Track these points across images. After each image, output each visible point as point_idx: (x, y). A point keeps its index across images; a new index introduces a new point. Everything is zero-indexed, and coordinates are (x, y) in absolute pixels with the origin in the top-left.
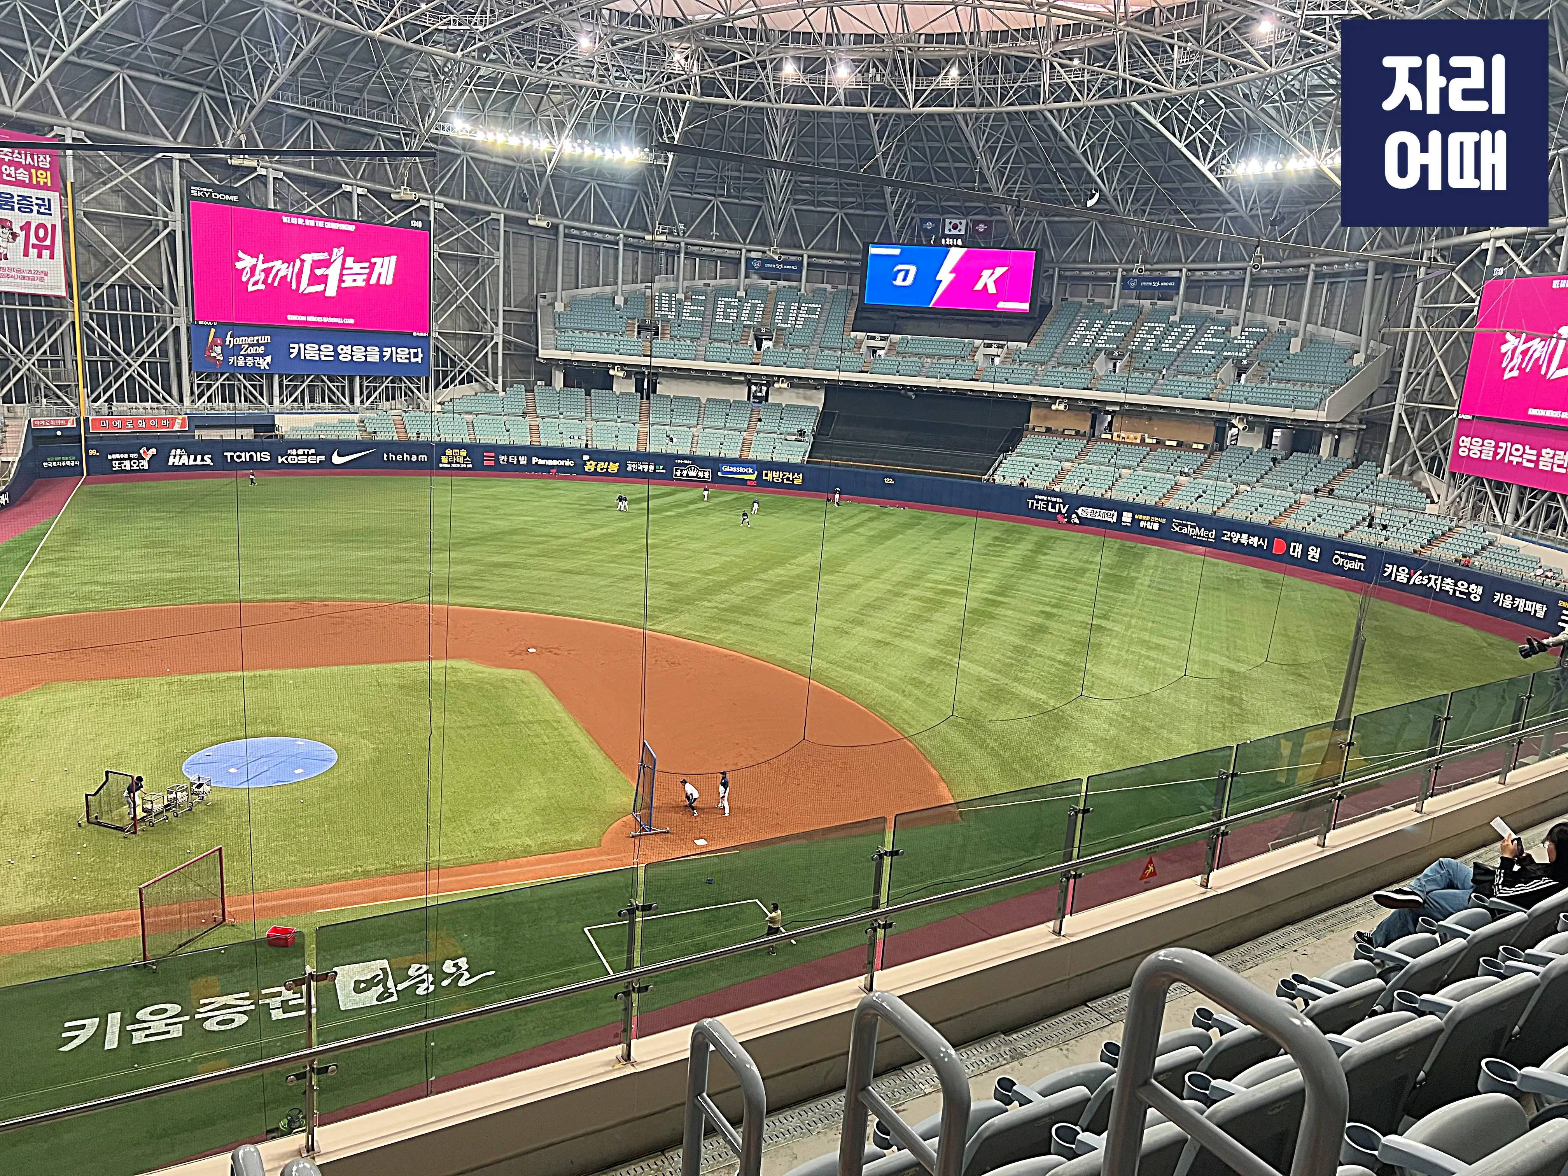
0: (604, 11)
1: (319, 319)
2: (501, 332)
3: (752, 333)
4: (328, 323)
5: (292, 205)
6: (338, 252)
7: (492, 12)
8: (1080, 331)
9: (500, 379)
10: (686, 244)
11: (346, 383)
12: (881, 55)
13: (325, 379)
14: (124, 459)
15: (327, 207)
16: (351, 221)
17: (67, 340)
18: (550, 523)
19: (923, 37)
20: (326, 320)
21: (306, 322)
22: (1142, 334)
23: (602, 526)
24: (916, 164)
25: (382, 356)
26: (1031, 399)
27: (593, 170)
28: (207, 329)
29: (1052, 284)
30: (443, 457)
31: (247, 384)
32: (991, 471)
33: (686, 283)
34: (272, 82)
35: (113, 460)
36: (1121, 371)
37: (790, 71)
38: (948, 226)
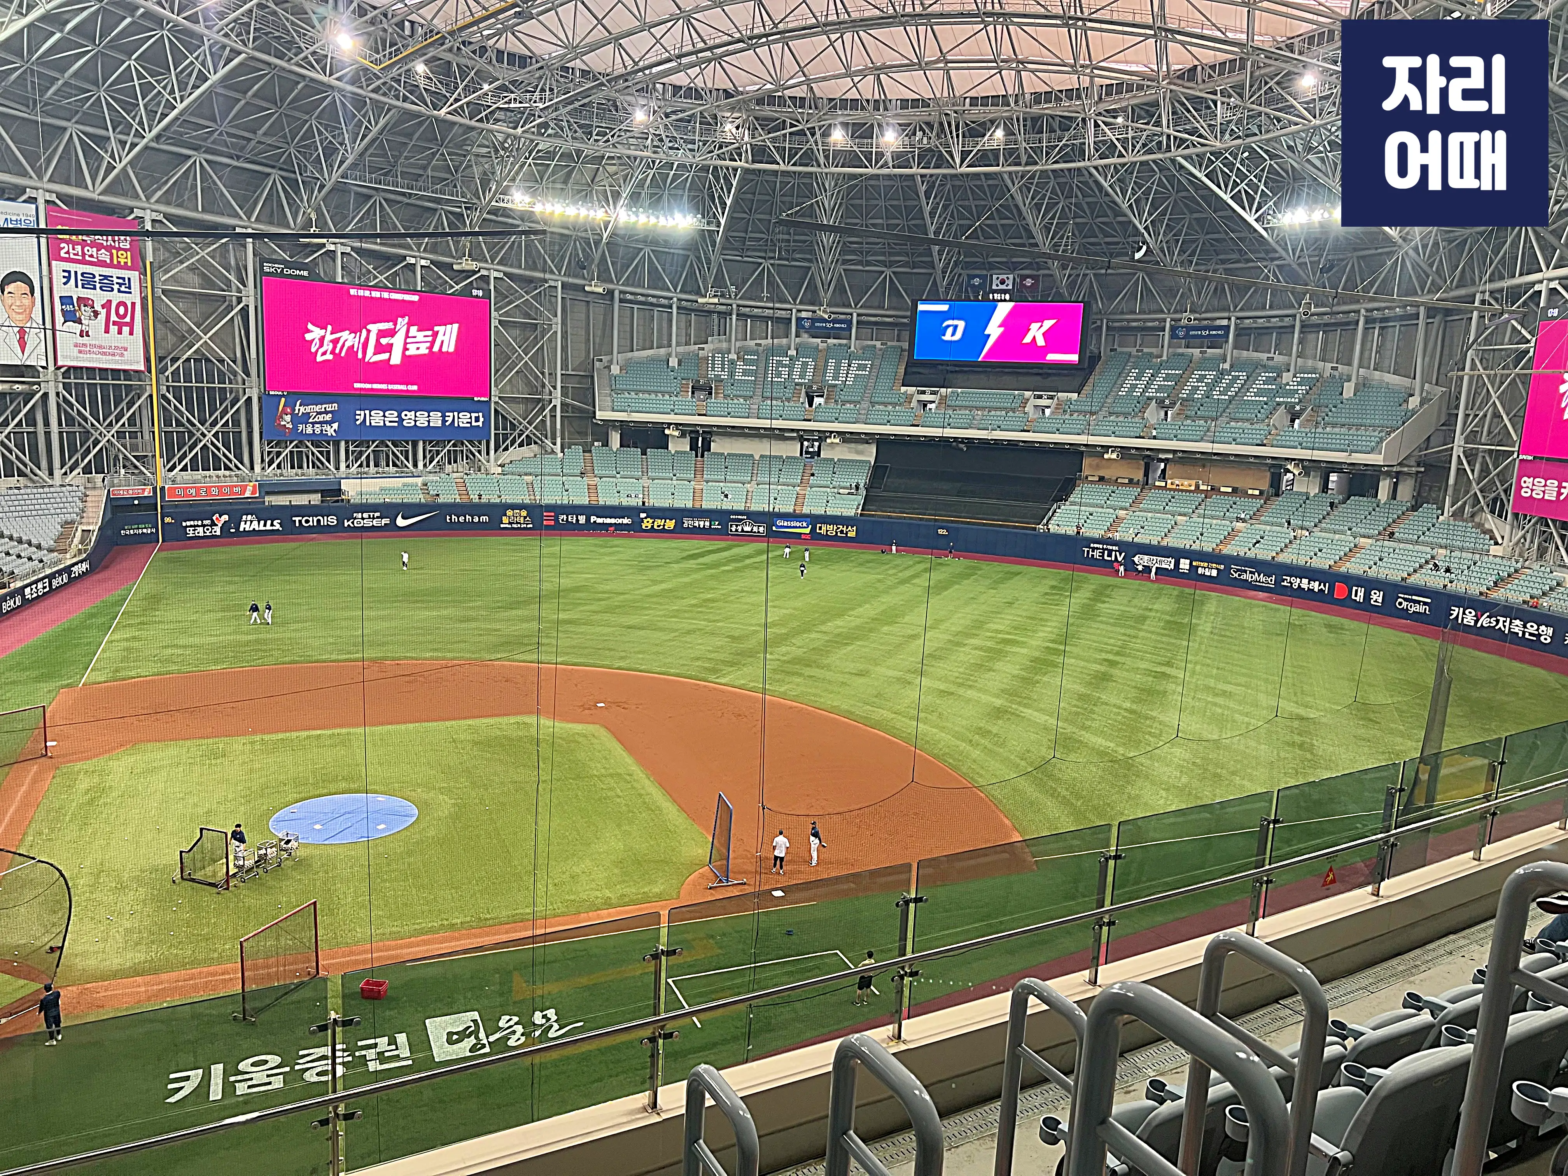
0: (658, 85)
1: (383, 387)
2: (559, 395)
3: (804, 390)
4: (392, 390)
5: (359, 278)
7: (551, 90)
8: (1131, 381)
9: (559, 440)
10: (738, 306)
11: (410, 447)
12: (927, 119)
13: (390, 444)
14: (198, 526)
15: (392, 279)
16: (415, 292)
17: (144, 412)
18: (611, 580)
19: (968, 100)
20: (391, 387)
21: (372, 390)
22: (1192, 382)
23: (662, 582)
24: (961, 222)
25: (444, 421)
26: (1083, 449)
27: (647, 236)
29: (1101, 335)
30: (504, 518)
31: (315, 450)
32: (1045, 521)
33: (738, 344)
34: (342, 162)
35: (187, 526)
36: (1173, 418)
37: (838, 137)
38: (995, 282)
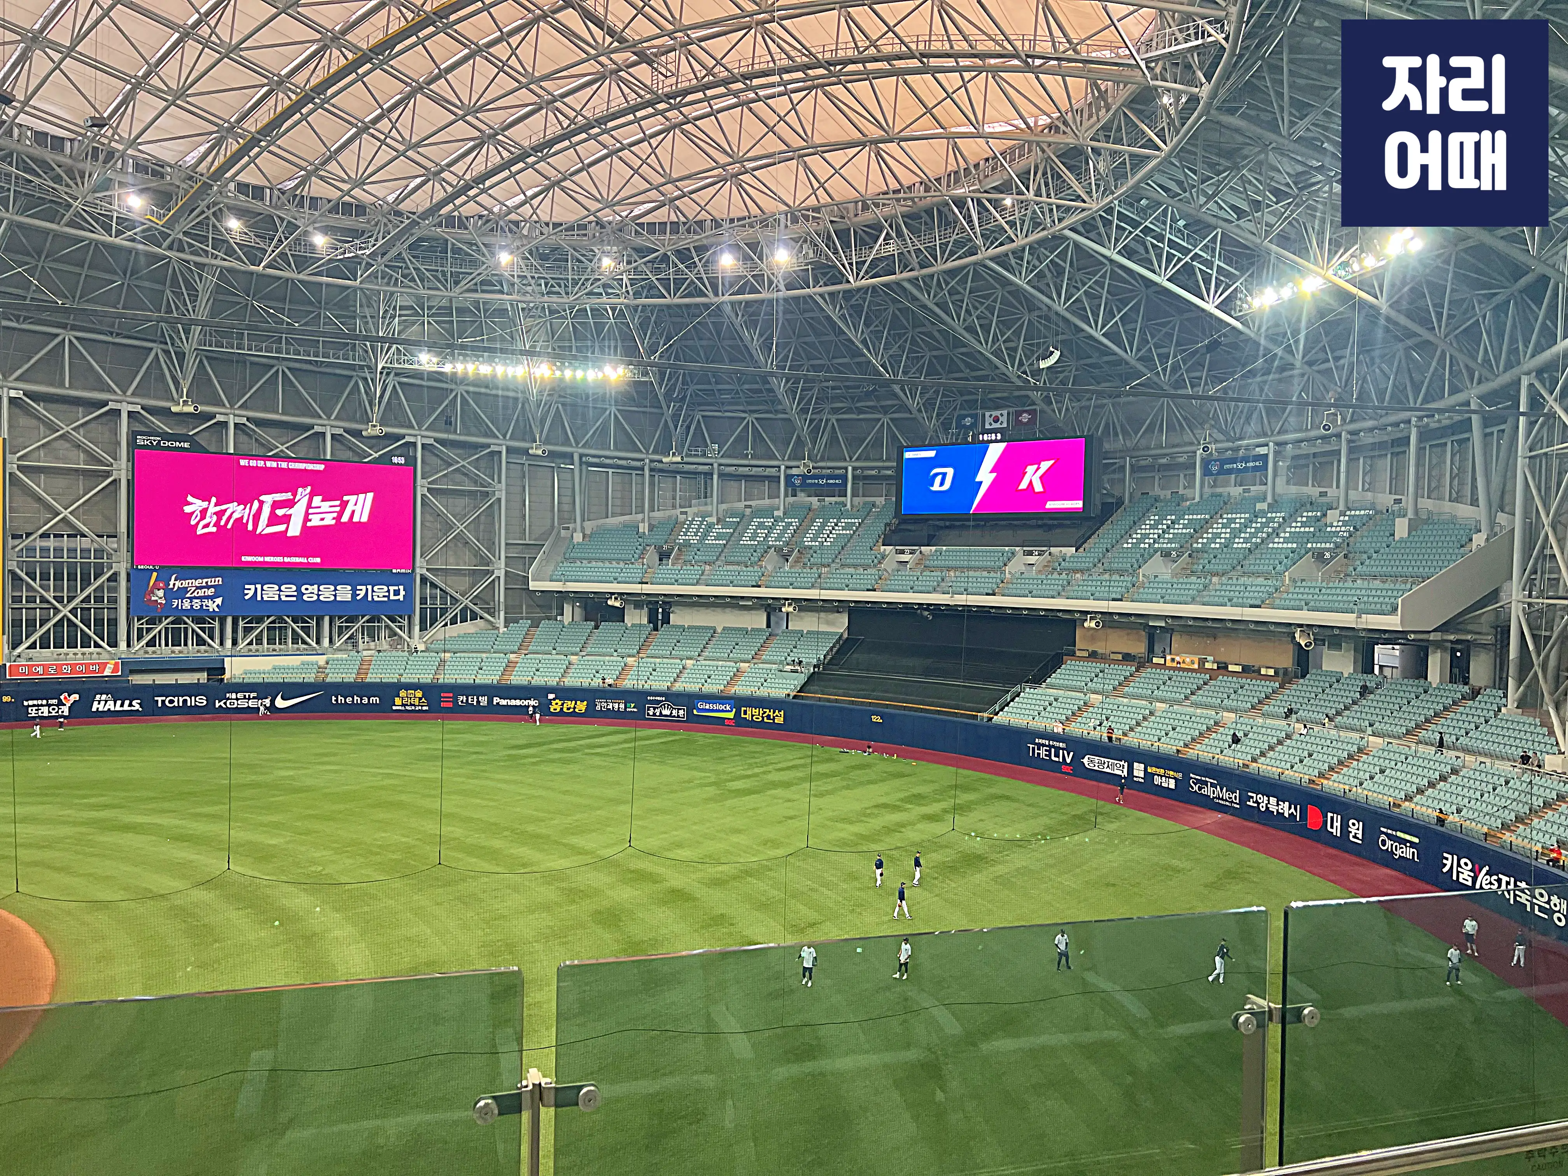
1: (279, 559)
2: (503, 566)
3: (772, 553)
4: (289, 563)
6: (303, 493)
8: (1144, 529)
9: (502, 614)
10: (720, 465)
11: (314, 624)
14: (42, 705)
15: (295, 448)
16: (322, 461)
20: (287, 560)
21: (265, 563)
22: (1217, 528)
25: (354, 595)
26: (1061, 615)
28: (149, 573)
30: (397, 699)
31: (194, 627)
35: (29, 706)
37: (727, 261)
38: (988, 420)
